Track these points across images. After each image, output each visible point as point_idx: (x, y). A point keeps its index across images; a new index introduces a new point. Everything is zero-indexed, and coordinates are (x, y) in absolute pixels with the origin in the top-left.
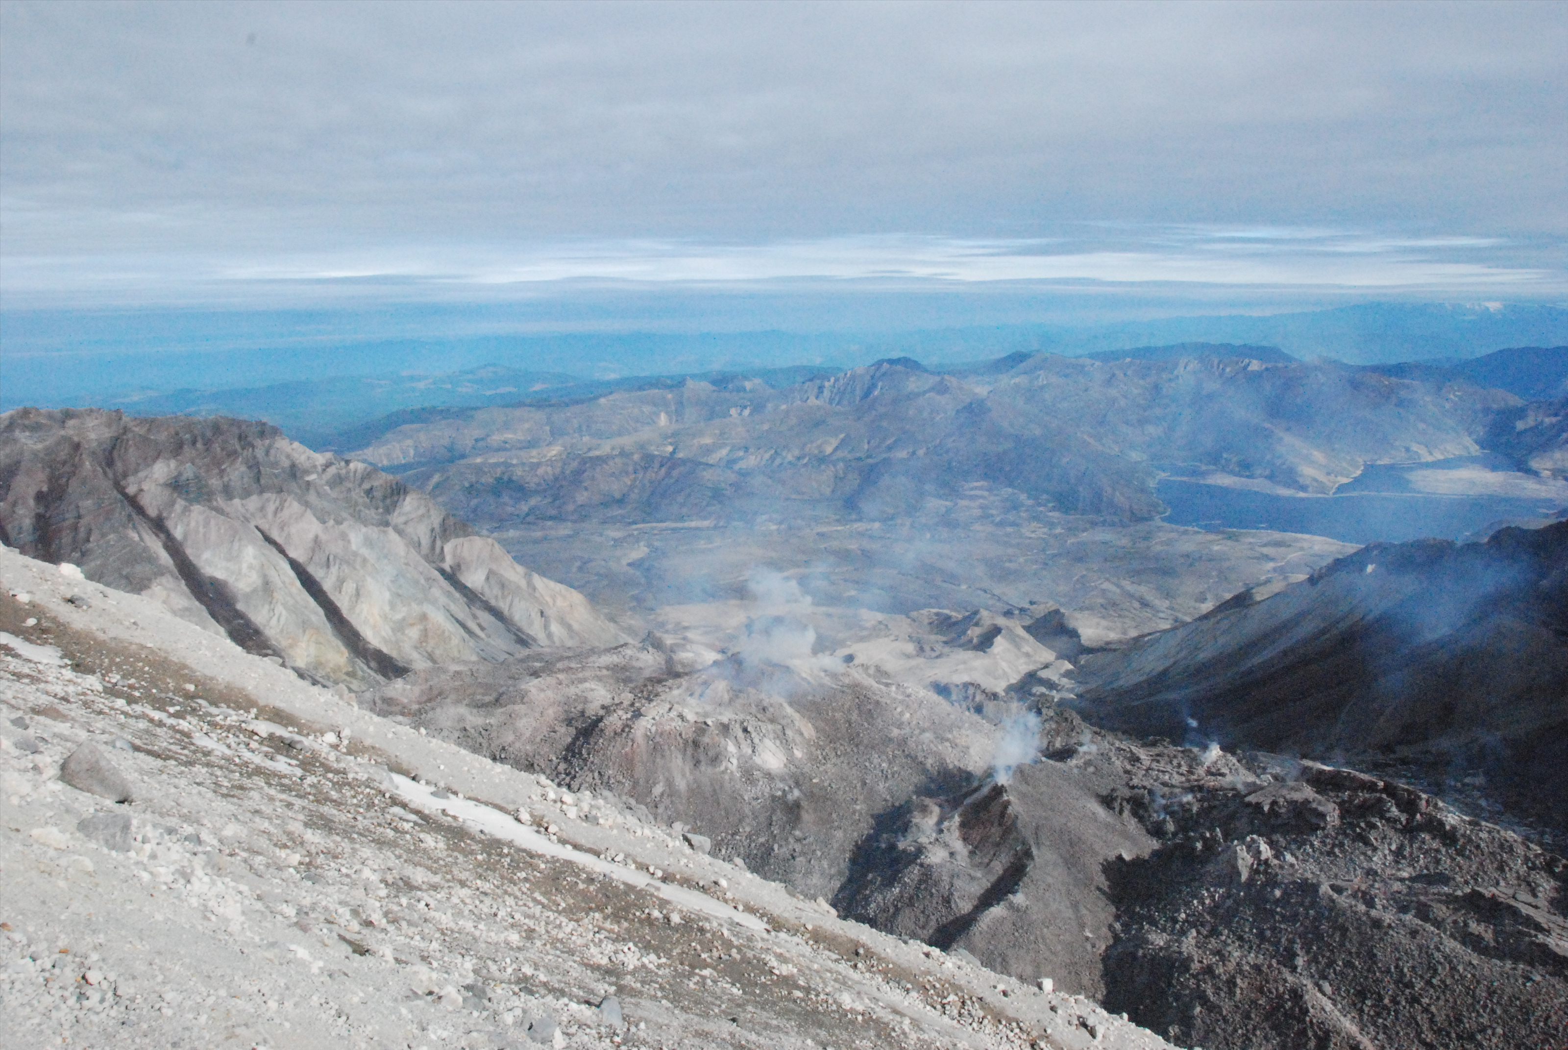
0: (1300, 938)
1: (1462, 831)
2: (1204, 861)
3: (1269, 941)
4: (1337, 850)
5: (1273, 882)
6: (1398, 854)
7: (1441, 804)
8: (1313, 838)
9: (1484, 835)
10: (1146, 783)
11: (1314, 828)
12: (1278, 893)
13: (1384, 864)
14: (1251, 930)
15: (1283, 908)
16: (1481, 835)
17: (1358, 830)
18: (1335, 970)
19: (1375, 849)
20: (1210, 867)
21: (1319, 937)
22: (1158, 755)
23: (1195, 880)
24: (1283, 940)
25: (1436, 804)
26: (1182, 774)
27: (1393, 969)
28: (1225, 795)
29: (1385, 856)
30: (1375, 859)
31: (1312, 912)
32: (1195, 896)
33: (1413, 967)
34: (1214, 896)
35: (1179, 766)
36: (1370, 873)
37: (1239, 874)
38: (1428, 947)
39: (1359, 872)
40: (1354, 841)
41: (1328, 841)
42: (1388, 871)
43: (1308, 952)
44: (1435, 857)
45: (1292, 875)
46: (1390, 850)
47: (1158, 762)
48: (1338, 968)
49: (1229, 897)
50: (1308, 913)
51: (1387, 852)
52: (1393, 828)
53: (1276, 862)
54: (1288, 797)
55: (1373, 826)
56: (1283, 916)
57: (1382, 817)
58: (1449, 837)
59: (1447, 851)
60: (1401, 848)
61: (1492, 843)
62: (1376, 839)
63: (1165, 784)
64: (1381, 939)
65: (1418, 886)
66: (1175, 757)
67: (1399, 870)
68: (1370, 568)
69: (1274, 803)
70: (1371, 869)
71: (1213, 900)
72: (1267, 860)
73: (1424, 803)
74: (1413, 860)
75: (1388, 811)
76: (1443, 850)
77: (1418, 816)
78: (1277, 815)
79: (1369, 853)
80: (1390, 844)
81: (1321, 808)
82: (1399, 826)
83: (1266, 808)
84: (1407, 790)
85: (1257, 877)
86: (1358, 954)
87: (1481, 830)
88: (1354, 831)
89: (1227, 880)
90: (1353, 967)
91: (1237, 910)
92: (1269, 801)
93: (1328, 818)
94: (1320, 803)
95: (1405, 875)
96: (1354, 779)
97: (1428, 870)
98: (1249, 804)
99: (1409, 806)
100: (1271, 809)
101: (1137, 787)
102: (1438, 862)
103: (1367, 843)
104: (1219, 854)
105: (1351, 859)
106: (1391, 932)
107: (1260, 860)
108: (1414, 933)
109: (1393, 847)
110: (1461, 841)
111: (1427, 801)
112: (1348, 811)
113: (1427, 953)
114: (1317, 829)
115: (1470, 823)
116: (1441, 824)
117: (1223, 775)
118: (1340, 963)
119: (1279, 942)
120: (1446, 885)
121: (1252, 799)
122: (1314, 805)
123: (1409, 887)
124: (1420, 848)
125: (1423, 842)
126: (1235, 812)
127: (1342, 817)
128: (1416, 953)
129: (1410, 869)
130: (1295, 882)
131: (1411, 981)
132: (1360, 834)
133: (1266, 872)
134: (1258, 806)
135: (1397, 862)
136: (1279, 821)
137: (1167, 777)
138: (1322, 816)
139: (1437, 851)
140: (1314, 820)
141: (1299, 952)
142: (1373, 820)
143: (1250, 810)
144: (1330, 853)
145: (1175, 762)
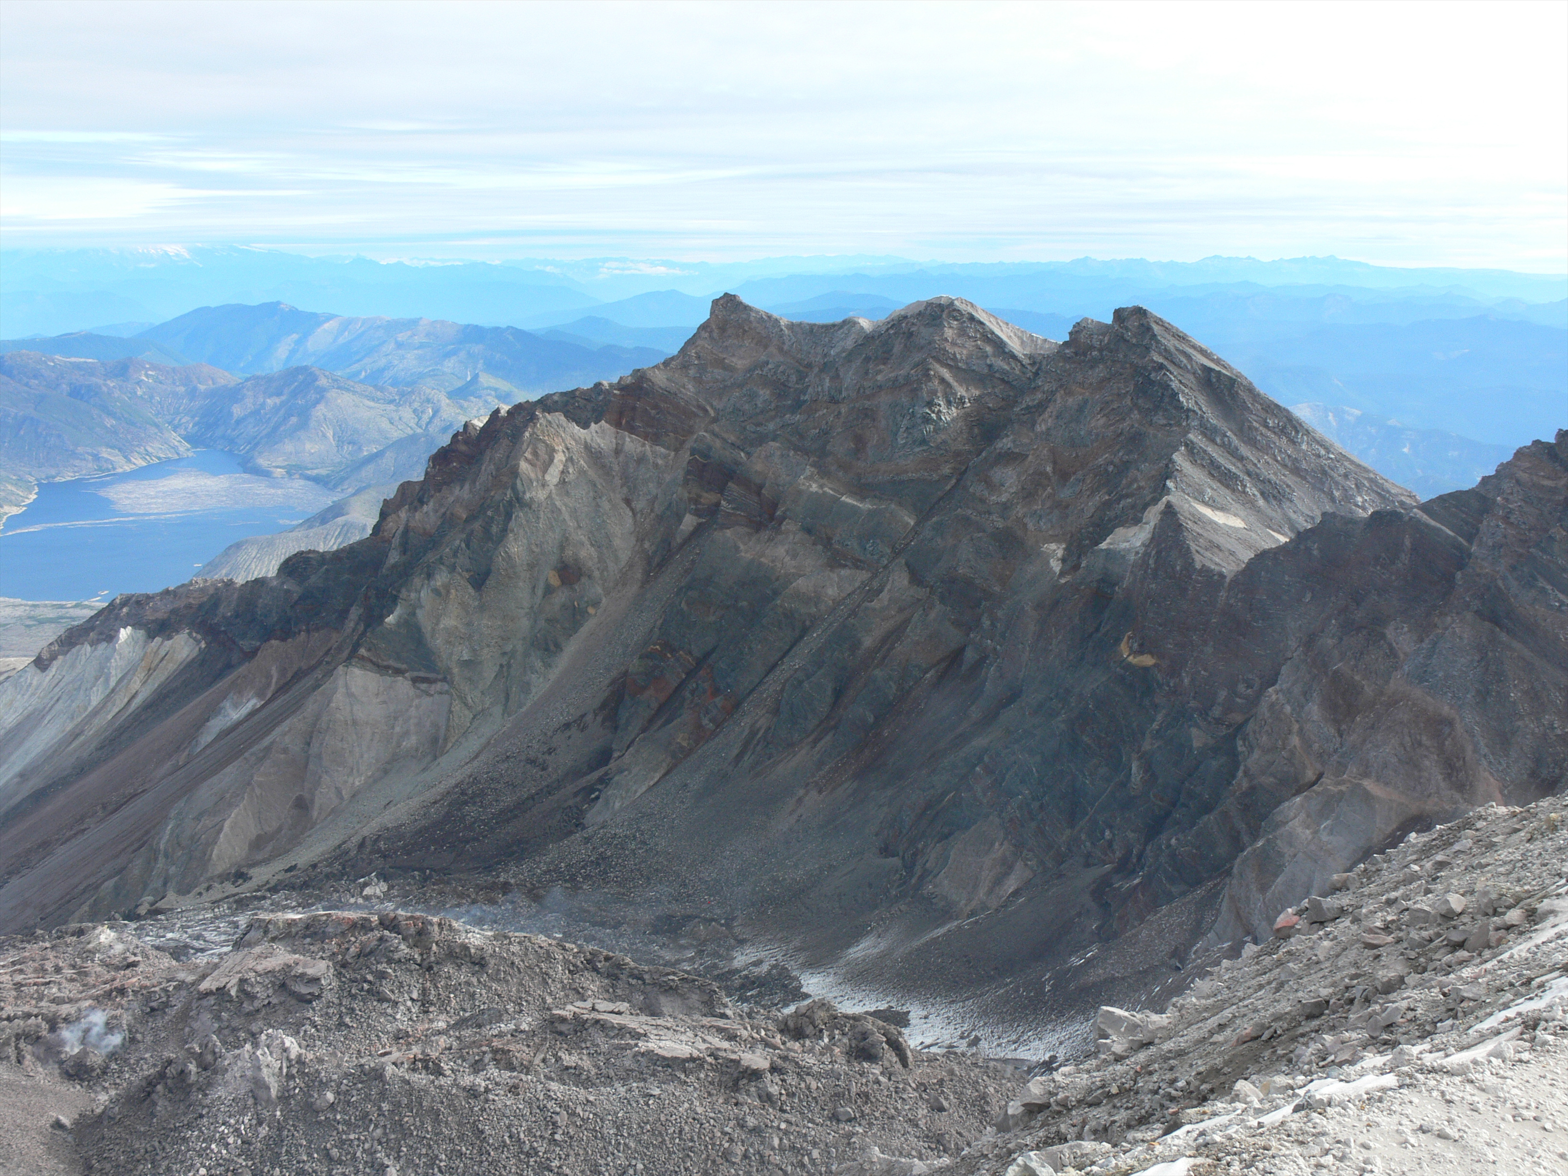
0: (380, 1143)
1: (490, 951)
2: (204, 1088)
3: (340, 1162)
4: (347, 1020)
5: (316, 1083)
6: (425, 1004)
7: (455, 924)
8: (310, 1014)
9: (515, 948)
10: (27, 1008)
11: (306, 1000)
12: (330, 1096)
13: (411, 1019)
14: (310, 1155)
15: (344, 1112)
16: (512, 949)
17: (366, 986)
18: (439, 1168)
19: (396, 1004)
20: (220, 1092)
21: (406, 1133)
22: (14, 963)
23: (201, 1116)
24: (359, 1154)
25: (450, 925)
26: (72, 980)
27: (508, 1142)
28: (165, 990)
29: (409, 1009)
30: (398, 1016)
31: (385, 1106)
32: (212, 1140)
33: (529, 1130)
34: (237, 1130)
35: (58, 970)
36: (399, 1037)
37: (268, 1088)
38: (538, 1099)
39: (384, 1039)
40: (364, 1001)
41: (331, 1011)
42: (420, 1027)
43: (398, 1158)
44: (468, 992)
45: (339, 1066)
46: (412, 999)
47: (21, 971)
48: (442, 1164)
49: (260, 1123)
50: (380, 1108)
51: (409, 1003)
52: (408, 970)
53: (310, 1056)
54: (259, 968)
55: (382, 975)
56: (347, 1123)
57: (390, 961)
58: (479, 963)
59: (479, 980)
60: (424, 992)
61: (526, 955)
62: (392, 991)
63: (55, 1001)
64: (483, 1110)
65: (467, 1033)
66: (44, 959)
67: (431, 1021)
68: (124, 634)
69: (242, 981)
70: (400, 1030)
71: (239, 1135)
72: (300, 1055)
73: (436, 928)
74: (443, 1007)
75: (397, 949)
76: (474, 980)
77: (434, 947)
78: (252, 997)
79: (389, 1011)
80: (410, 992)
81: (310, 971)
82: (414, 967)
83: (233, 993)
84: (412, 918)
85: (292, 1084)
86: (461, 1137)
87: (510, 943)
88: (362, 989)
89: (250, 1102)
90: (461, 1154)
91: (280, 1135)
92: (234, 981)
93: (323, 982)
94: (304, 967)
95: (442, 1025)
96: (339, 922)
97: (465, 1010)
98: (208, 994)
99: (421, 937)
100: (241, 990)
101: (16, 1017)
102: (472, 996)
103: (382, 999)
104: (227, 1070)
105: (369, 1025)
106: (491, 1097)
107: (289, 1059)
108: (514, 1089)
109: (415, 996)
110: (493, 962)
111: (440, 925)
112: (344, 965)
113: (538, 1107)
114: (310, 1002)
115: (495, 938)
116: (465, 947)
117: (134, 964)
118: (444, 1157)
119: (354, 1157)
120: (500, 1020)
121: (206, 985)
122: (300, 970)
123: (458, 1038)
124: (447, 986)
125: (449, 978)
126: (187, 1009)
127: (339, 975)
128: (526, 1111)
129: (443, 1017)
130: (347, 1075)
131: (532, 1148)
132: (368, 991)
133: (301, 1073)
134: (221, 991)
135: (427, 1012)
136: (257, 1004)
137: (54, 990)
138: (315, 980)
139: (468, 984)
140: (304, 990)
141: (386, 1161)
142: (380, 967)
143: (212, 1000)
144: (341, 1025)
145: (49, 966)
